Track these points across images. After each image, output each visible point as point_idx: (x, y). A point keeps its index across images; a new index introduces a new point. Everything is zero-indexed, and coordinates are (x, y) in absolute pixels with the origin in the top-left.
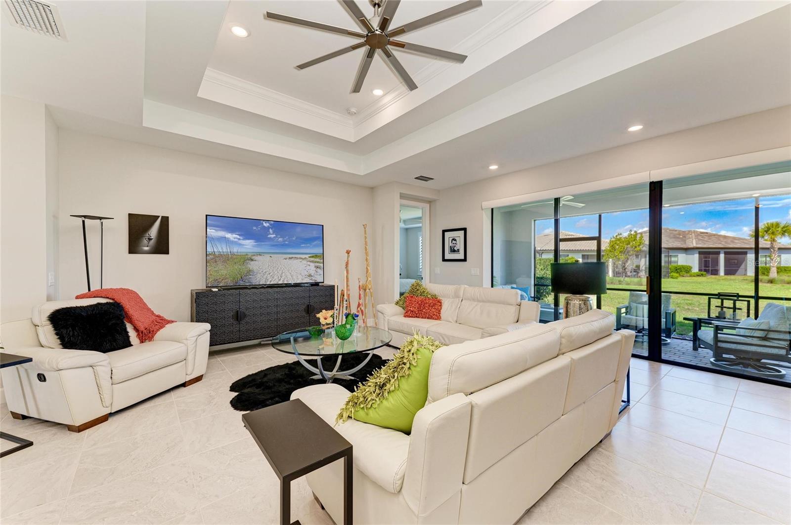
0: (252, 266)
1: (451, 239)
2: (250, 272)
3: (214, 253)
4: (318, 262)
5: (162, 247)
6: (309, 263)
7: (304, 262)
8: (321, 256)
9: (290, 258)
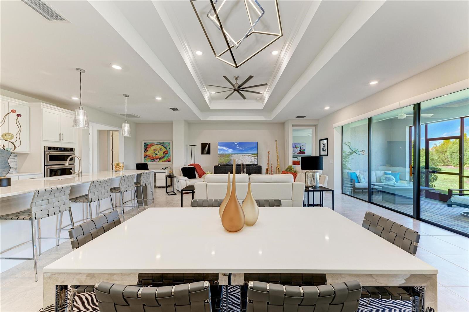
0: (232, 158)
1: (323, 144)
2: (231, 160)
3: (220, 154)
4: (255, 157)
5: (209, 153)
6: (252, 157)
7: (250, 157)
8: (257, 154)
9: (244, 155)
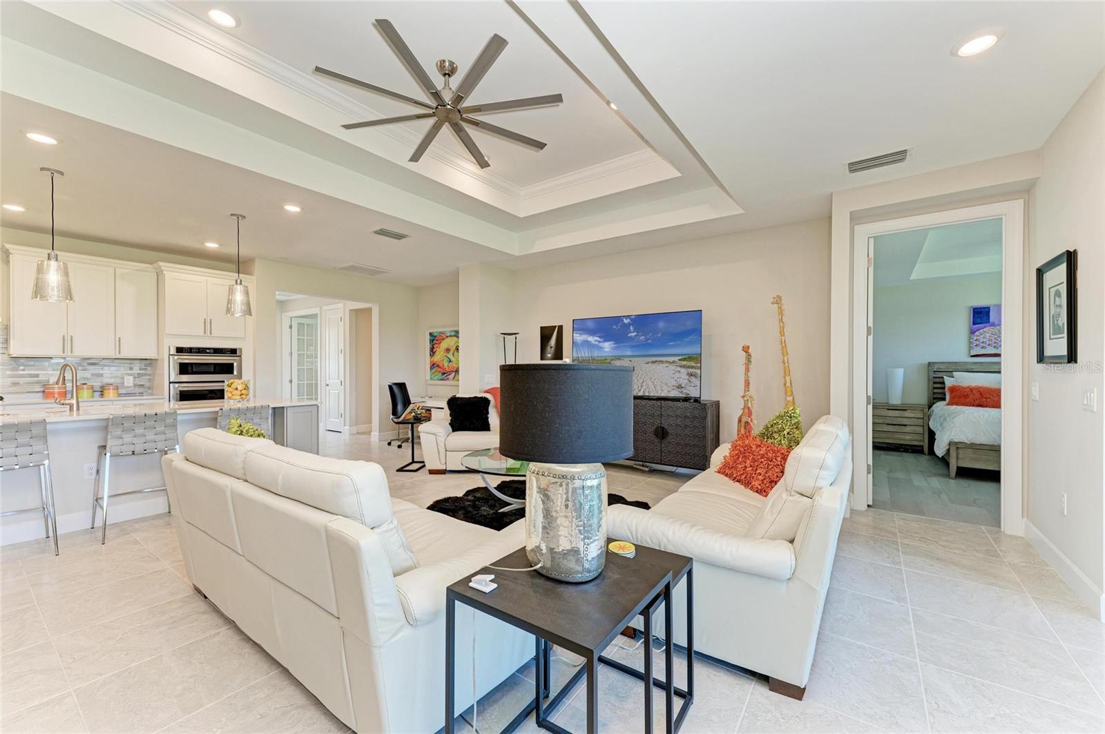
1: (1053, 293)
4: (693, 367)
5: (559, 355)
6: (679, 369)
7: (672, 367)
8: (697, 358)
9: (653, 362)
